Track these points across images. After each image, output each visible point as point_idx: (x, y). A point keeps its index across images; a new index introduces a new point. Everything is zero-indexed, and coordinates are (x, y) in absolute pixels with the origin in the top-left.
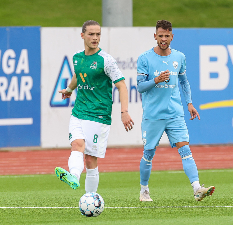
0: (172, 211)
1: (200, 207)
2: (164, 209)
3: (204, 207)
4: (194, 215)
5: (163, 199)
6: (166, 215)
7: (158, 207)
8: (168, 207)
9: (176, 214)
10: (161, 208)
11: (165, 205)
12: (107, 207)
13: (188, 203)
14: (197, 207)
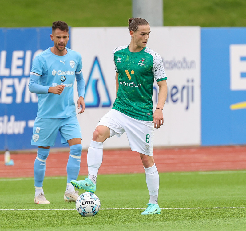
0: (203, 212)
1: (231, 208)
2: (194, 210)
3: (235, 208)
4: (225, 216)
5: (194, 200)
6: (196, 216)
7: (189, 208)
8: (198, 208)
9: (206, 215)
10: (192, 209)
11: (196, 206)
12: (137, 209)
13: (219, 204)
14: (227, 208)
